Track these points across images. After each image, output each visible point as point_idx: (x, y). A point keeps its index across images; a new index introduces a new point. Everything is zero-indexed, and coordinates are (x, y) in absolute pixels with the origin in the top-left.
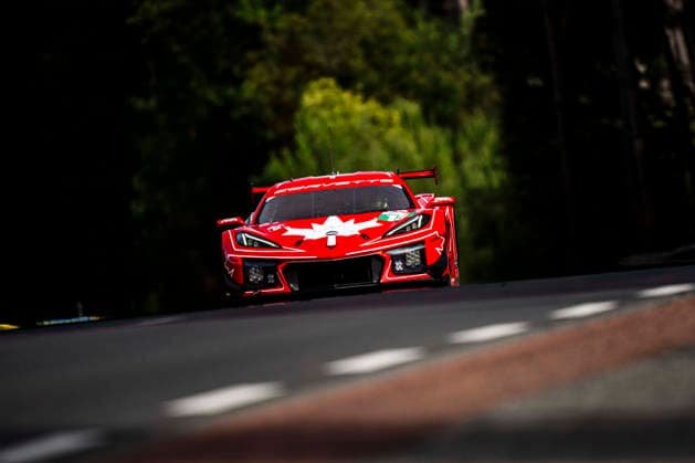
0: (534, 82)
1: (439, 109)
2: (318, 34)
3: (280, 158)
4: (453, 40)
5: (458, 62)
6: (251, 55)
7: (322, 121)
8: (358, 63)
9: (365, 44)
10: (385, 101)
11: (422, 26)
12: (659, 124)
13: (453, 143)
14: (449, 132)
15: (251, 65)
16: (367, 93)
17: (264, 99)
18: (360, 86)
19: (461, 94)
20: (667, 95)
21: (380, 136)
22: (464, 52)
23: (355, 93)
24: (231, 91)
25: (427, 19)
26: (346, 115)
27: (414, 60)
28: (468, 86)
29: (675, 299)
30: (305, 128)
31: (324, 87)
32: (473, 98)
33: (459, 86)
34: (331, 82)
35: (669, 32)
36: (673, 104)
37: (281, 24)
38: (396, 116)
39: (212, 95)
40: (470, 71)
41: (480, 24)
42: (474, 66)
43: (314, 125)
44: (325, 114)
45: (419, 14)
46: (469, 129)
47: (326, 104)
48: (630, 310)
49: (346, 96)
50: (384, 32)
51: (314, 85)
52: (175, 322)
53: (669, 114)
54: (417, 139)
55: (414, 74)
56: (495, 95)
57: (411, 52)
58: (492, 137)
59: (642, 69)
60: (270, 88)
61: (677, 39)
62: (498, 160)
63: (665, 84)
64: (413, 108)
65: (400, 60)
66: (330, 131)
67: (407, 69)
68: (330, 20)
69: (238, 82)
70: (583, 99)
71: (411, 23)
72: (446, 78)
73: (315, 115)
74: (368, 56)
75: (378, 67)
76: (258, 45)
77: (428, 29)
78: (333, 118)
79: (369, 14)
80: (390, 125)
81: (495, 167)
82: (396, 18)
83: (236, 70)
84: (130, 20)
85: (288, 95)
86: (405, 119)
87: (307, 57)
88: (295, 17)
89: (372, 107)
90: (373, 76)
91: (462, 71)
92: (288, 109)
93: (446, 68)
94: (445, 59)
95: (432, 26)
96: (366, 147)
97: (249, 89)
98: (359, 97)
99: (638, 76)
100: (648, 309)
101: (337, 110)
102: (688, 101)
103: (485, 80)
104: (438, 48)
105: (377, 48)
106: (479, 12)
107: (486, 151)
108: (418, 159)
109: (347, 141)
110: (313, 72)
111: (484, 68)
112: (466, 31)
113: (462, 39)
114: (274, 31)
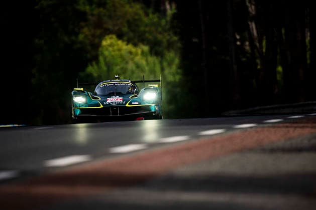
0: (195, 40)
1: (156, 50)
2: (110, 17)
3: (92, 65)
4: (163, 22)
5: (165, 31)
6: (82, 24)
7: (110, 52)
8: (125, 29)
9: (128, 22)
10: (135, 45)
11: (151, 16)
12: (244, 59)
13: (161, 63)
14: (159, 58)
15: (82, 27)
16: (128, 42)
17: (87, 42)
18: (125, 38)
19: (165, 44)
20: (248, 48)
21: (132, 59)
22: (168, 27)
23: (123, 41)
24: (73, 38)
25: (154, 13)
26: (119, 50)
27: (147, 29)
28: (168, 41)
29: (249, 130)
30: (102, 54)
31: (111, 38)
32: (170, 45)
33: (165, 40)
34: (114, 36)
35: (250, 23)
36: (250, 51)
37: (96, 12)
38: (139, 51)
39: (66, 39)
40: (169, 35)
41: (174, 16)
42: (171, 33)
43: (106, 53)
44: (110, 49)
45: (150, 11)
46: (168, 58)
47: (111, 45)
48: (230, 133)
49: (120, 42)
50: (137, 17)
51: (107, 37)
52: (47, 129)
53: (248, 55)
54: (147, 61)
55: (147, 35)
56: (179, 45)
57: (146, 26)
58: (177, 61)
59: (238, 37)
60: (90, 37)
61: (253, 26)
62: (179, 71)
63: (247, 43)
64: (146, 48)
65: (142, 29)
66: (113, 56)
67: (145, 32)
68: (115, 11)
69: (77, 34)
70: (215, 48)
71: (147, 15)
72: (160, 37)
73: (107, 49)
74: (129, 27)
75: (133, 31)
76: (86, 20)
77: (154, 17)
78: (114, 51)
79: (130, 10)
80: (136, 54)
81: (177, 73)
82: (141, 12)
83: (76, 29)
84: (36, 7)
85: (97, 41)
86: (143, 53)
87: (105, 26)
88: (101, 9)
89: (130, 47)
90: (131, 35)
91: (166, 34)
92: (97, 46)
93: (160, 33)
94: (160, 29)
95: (155, 16)
96: (127, 63)
97: (81, 37)
98: (125, 43)
99: (236, 40)
100: (237, 133)
101: (116, 47)
102: (255, 50)
103: (175, 38)
104: (157, 25)
105: (133, 24)
106: (174, 11)
107: (174, 67)
108: (147, 68)
109: (119, 60)
110: (107, 32)
111: (175, 34)
112: (168, 18)
113: (167, 22)
114: (93, 15)
